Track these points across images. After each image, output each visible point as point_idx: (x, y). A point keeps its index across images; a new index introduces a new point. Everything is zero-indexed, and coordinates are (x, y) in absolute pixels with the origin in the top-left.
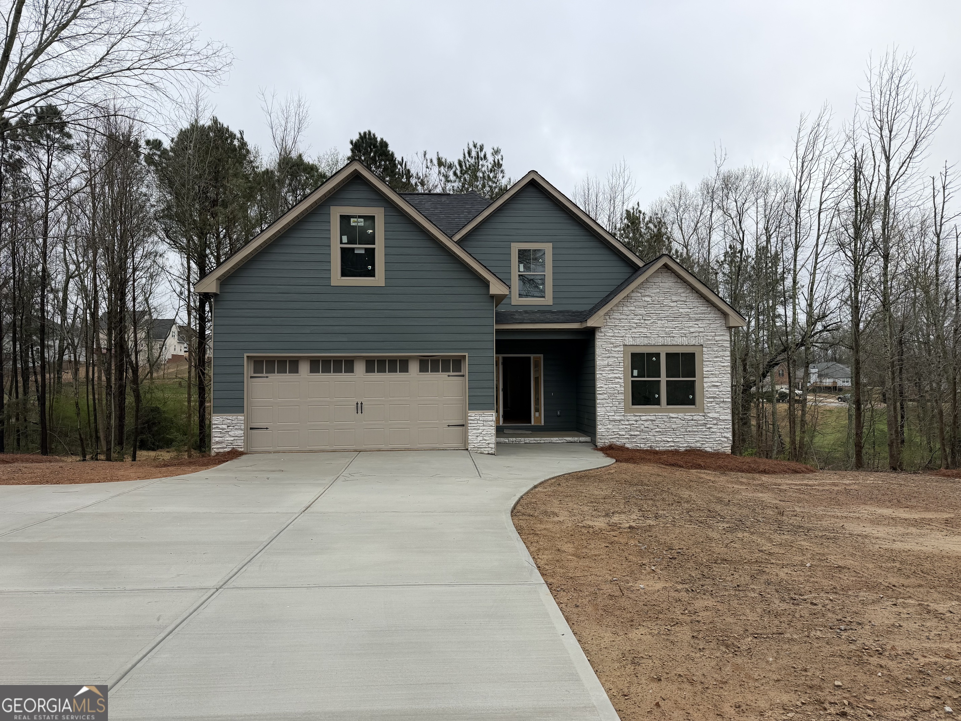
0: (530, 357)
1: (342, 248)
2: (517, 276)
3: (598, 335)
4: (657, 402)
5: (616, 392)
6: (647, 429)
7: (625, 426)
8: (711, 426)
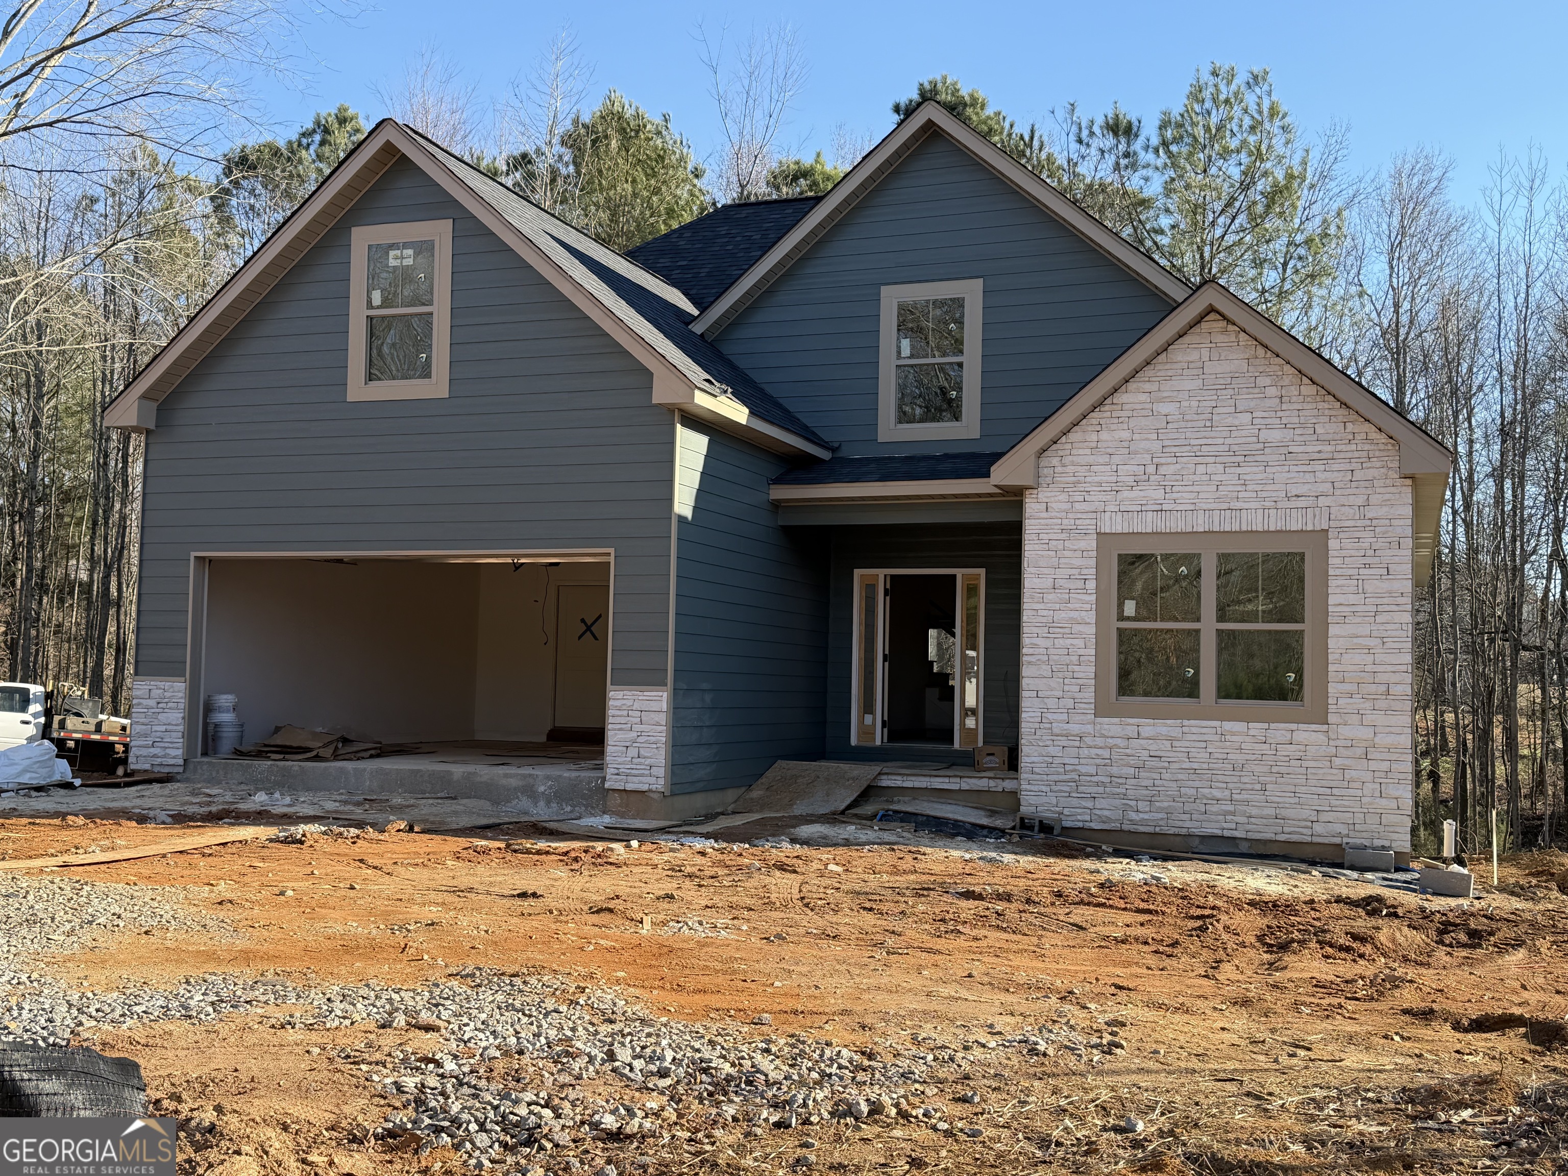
0: (954, 576)
1: (370, 318)
2: (894, 369)
3: (1032, 507)
4: (1191, 689)
5: (1075, 659)
6: (1154, 763)
7: (1094, 751)
8: (1347, 762)
